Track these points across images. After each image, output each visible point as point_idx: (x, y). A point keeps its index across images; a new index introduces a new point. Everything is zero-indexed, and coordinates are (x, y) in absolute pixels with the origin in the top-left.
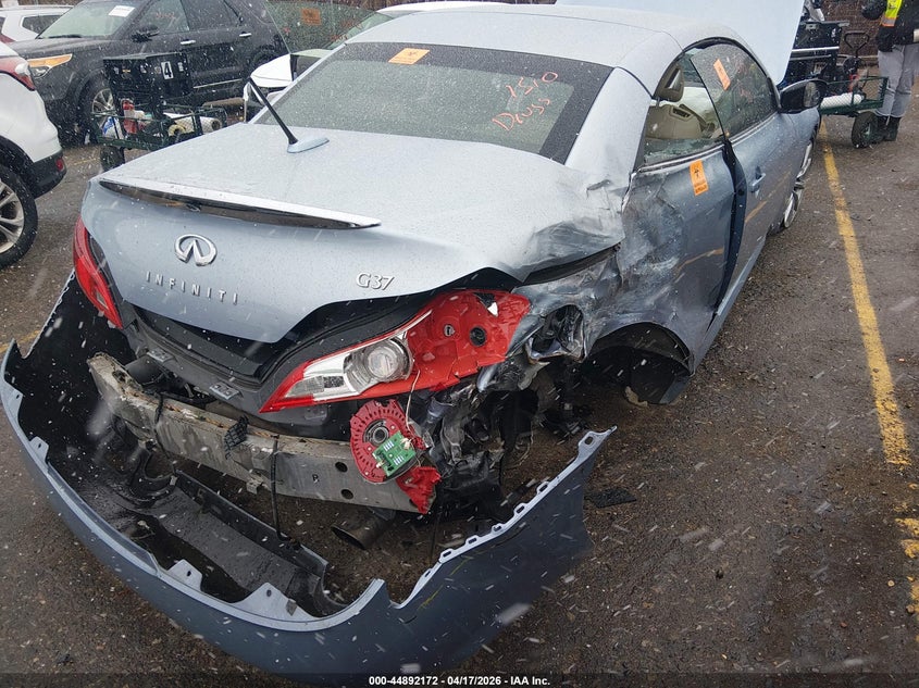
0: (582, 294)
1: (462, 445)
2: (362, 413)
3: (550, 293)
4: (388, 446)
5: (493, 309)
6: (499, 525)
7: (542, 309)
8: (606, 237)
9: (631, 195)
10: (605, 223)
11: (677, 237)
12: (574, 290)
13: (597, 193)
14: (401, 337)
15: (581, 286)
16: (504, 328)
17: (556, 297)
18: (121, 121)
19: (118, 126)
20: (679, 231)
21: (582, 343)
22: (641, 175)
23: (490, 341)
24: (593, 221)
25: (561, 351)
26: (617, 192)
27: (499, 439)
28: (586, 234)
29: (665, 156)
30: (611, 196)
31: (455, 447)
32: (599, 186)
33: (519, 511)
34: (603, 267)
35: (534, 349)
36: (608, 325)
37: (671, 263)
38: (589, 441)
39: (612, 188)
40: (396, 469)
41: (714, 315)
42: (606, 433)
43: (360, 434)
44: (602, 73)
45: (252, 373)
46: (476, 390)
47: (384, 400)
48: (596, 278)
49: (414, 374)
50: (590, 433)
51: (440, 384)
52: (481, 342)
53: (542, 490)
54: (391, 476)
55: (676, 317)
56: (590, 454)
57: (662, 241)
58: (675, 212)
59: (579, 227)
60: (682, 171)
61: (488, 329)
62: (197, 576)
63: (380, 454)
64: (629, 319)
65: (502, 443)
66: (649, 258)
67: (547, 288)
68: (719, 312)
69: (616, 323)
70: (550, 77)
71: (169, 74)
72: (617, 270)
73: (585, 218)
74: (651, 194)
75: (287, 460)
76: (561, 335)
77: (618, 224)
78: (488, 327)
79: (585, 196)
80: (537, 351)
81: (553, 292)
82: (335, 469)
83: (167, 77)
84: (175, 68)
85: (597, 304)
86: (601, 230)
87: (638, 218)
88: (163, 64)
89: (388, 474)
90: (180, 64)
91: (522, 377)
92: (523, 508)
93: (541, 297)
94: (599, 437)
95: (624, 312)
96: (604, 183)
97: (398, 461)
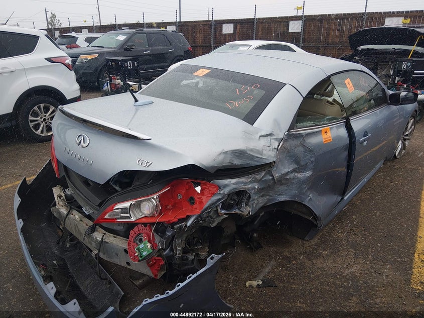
0: (250, 186)
1: (183, 249)
2: (136, 229)
3: (231, 184)
4: (141, 246)
5: (198, 189)
6: (168, 291)
7: (226, 191)
8: (264, 159)
9: (284, 141)
10: (264, 152)
11: (312, 162)
12: (246, 184)
13: (265, 139)
14: (155, 197)
15: (250, 182)
16: (204, 198)
17: (234, 186)
18: (110, 84)
19: (109, 86)
20: (313, 159)
21: (250, 208)
22: (291, 133)
23: (196, 204)
24: (258, 150)
25: (237, 211)
26: (276, 139)
27: (207, 248)
28: (253, 156)
29: (308, 125)
30: (273, 141)
31: (179, 250)
32: (267, 135)
33: (178, 286)
34: (263, 174)
35: (222, 208)
36: (269, 200)
37: (308, 174)
38: (212, 258)
39: (274, 137)
40: (143, 257)
41: (342, 199)
42: (220, 256)
43: (133, 238)
44: (279, 86)
45: (97, 205)
46: (186, 226)
47: (145, 224)
48: (259, 179)
49: (160, 214)
50: (213, 255)
51: (169, 221)
52: (193, 203)
53: (189, 278)
54: (142, 260)
55: (311, 199)
56: (211, 265)
57: (302, 163)
58: (311, 151)
59: (249, 152)
60: (316, 132)
61: (196, 198)
62: (55, 290)
63: (138, 249)
64: (283, 198)
65: (208, 250)
66: (294, 171)
67: (230, 182)
68: (345, 198)
69: (276, 199)
70: (256, 87)
71: (131, 66)
72: (272, 176)
73: (253, 148)
74: (296, 142)
75: (106, 244)
76: (238, 204)
77: (273, 154)
78: (196, 197)
79: (258, 139)
80: (224, 209)
81: (233, 184)
82: (124, 252)
83: (129, 68)
84: (133, 64)
85: (260, 190)
86: (262, 155)
87: (289, 152)
88: (128, 62)
89: (140, 259)
90: (136, 63)
91: (213, 222)
92: (179, 285)
93: (226, 186)
94: (217, 257)
95: (280, 195)
96: (270, 135)
97: (145, 254)
